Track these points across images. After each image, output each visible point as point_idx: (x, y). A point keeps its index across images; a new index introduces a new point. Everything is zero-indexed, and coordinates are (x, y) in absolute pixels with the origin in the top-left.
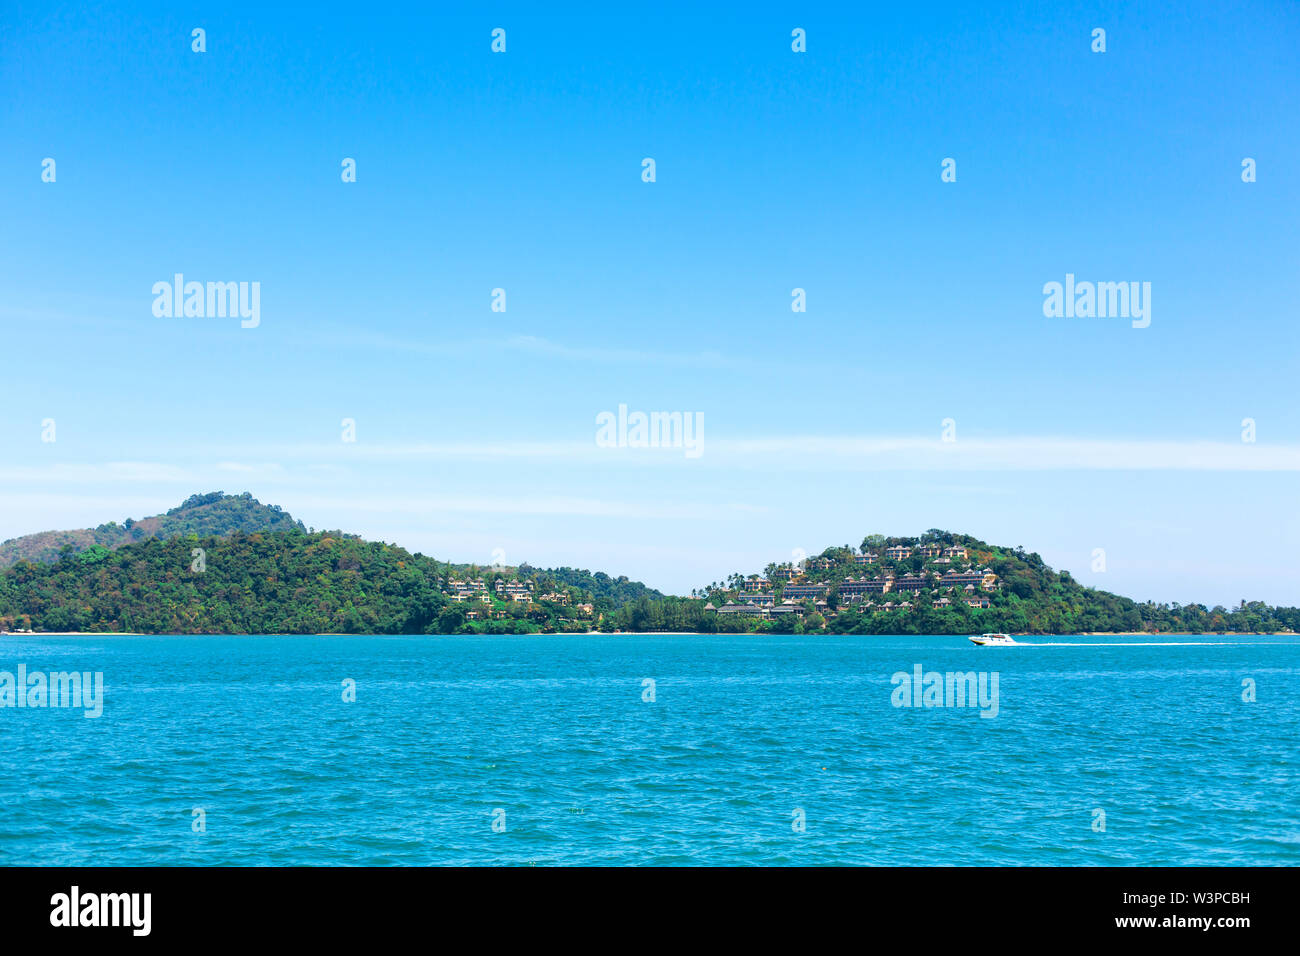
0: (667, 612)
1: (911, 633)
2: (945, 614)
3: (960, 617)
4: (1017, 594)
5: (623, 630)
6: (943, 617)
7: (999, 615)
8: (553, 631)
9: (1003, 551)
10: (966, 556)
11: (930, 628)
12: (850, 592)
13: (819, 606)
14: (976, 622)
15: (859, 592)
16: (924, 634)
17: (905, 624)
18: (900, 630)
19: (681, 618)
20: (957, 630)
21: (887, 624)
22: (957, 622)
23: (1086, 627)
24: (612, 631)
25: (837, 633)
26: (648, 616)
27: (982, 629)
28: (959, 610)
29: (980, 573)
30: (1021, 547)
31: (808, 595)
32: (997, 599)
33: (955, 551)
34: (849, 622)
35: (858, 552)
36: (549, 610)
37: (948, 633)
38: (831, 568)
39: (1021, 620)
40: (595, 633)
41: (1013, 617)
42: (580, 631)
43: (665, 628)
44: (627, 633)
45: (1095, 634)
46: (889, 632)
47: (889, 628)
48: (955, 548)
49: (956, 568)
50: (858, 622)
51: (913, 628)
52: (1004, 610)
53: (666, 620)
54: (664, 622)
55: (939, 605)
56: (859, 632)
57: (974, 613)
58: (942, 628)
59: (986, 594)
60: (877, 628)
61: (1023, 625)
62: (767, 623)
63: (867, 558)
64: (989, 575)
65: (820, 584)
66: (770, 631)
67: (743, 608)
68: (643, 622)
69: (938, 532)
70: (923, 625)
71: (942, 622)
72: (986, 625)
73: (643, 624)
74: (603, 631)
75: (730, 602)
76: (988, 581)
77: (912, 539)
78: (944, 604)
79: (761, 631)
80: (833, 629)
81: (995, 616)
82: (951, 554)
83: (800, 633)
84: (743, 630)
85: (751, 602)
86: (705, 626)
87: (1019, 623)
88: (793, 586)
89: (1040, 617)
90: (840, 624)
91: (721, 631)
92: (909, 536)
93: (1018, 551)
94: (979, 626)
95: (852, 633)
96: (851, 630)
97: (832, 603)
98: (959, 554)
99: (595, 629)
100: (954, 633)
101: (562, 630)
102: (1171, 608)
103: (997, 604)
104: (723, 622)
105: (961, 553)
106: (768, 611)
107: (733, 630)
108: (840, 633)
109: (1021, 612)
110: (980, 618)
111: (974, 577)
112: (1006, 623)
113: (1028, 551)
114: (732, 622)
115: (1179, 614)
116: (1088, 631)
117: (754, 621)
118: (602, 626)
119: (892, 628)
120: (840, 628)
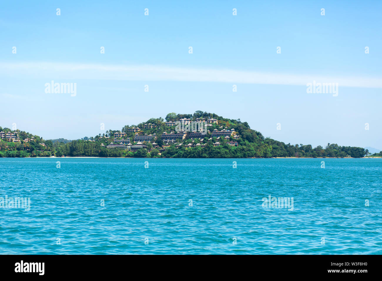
0: (85, 148)
1: (205, 157)
2: (219, 149)
3: (227, 151)
4: (248, 140)
5: (65, 156)
6: (219, 150)
7: (243, 149)
8: (35, 156)
9: (233, 121)
10: (217, 123)
11: (213, 155)
12: (166, 139)
13: (154, 145)
14: (233, 153)
15: (171, 139)
16: (210, 157)
17: (202, 153)
18: (200, 156)
19: (91, 150)
20: (226, 156)
21: (192, 153)
22: (226, 152)
23: (275, 155)
24: (61, 156)
25: (166, 157)
26: (77, 150)
27: (236, 155)
28: (226, 147)
29: (229, 130)
30: (239, 119)
31: (146, 140)
32: (241, 142)
33: (213, 121)
34: (173, 152)
35: (165, 121)
36: (33, 147)
37: (222, 157)
38: (154, 128)
39: (252, 152)
40: (53, 157)
41: (249, 150)
42: (47, 156)
43: (84, 155)
44: (67, 157)
45: (278, 158)
46: (194, 157)
47: (194, 155)
48: (212, 119)
49: (217, 129)
50: (177, 152)
51: (206, 155)
52: (245, 147)
53: (85, 151)
54: (84, 152)
55: (216, 145)
56: (179, 157)
57: (233, 148)
58: (219, 155)
59: (236, 140)
60: (188, 155)
61: (253, 154)
62: (131, 153)
63: (171, 124)
64: (234, 132)
65: (150, 135)
66: (132, 156)
67: (118, 146)
68: (75, 152)
69: (200, 112)
70: (210, 154)
71: (219, 153)
72: (237, 154)
73: (75, 153)
74: (57, 156)
75: (112, 143)
76: (234, 134)
77: (189, 115)
78: (218, 144)
79: (128, 156)
80: (165, 155)
81: (241, 150)
82: (211, 122)
83: (149, 157)
84: (120, 156)
85: (121, 143)
86: (102, 154)
87: (252, 153)
88: (138, 136)
89: (260, 150)
90: (168, 153)
91: (110, 156)
92: (188, 114)
93: (238, 121)
94: (235, 154)
95: (174, 157)
96: (174, 156)
97: (160, 143)
98: (214, 122)
99: (53, 155)
100: (225, 157)
101: (39, 156)
102: (300, 146)
103: (241, 145)
104: (110, 152)
105: (216, 122)
106: (130, 147)
107: (115, 156)
108: (169, 157)
109: (252, 148)
110: (235, 150)
111: (227, 133)
112: (246, 153)
113: (243, 121)
114: (115, 152)
115: (303, 149)
116: (275, 156)
117: (125, 152)
118: (56, 154)
119: (196, 155)
120: (169, 155)
